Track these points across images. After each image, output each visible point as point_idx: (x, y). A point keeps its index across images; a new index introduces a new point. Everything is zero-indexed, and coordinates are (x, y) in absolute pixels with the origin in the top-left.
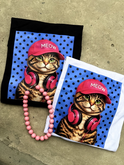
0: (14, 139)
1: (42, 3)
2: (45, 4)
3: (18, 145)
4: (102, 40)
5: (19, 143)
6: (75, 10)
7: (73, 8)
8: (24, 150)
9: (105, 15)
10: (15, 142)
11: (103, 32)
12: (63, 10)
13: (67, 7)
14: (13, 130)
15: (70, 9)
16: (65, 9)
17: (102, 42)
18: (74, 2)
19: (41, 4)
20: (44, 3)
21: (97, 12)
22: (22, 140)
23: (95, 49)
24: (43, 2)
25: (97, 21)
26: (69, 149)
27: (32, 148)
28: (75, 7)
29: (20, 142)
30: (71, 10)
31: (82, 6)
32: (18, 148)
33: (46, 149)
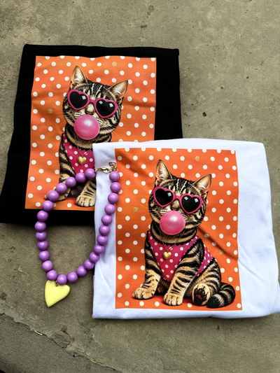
0: (79, 333)
1: (142, 27)
2: (147, 29)
3: (88, 346)
4: (270, 110)
5: (90, 342)
6: (213, 44)
7: (208, 39)
8: (102, 358)
9: (275, 57)
10: (81, 340)
11: (272, 93)
12: (187, 43)
13: (196, 37)
14: (77, 312)
15: (203, 40)
16: (190, 40)
17: (272, 114)
18: (210, 26)
19: (140, 28)
20: (146, 26)
21: (259, 49)
22: (96, 335)
23: (257, 128)
24: (143, 24)
25: (259, 68)
26: (204, 355)
27: (119, 354)
28: (212, 38)
29: (91, 339)
30: (203, 44)
31: (228, 37)
32: (88, 354)
33: (152, 355)
